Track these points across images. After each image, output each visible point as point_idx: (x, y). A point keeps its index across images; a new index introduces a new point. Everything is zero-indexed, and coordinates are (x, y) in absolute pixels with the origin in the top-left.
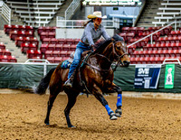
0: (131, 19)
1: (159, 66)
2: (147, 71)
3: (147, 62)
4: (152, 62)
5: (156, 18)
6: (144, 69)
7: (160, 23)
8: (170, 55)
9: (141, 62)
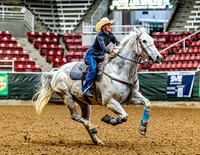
0: (162, 24)
1: (193, 73)
4: (185, 69)
5: (188, 22)
6: (176, 77)
7: (192, 27)
9: (174, 69)
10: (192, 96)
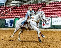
0: (4, 3)
1: (13, 19)
2: (9, 21)
3: (9, 18)
4: (11, 18)
5: (12, 3)
6: (8, 20)
7: (13, 4)
8: (17, 15)
9: (7, 18)
10: (13, 26)
